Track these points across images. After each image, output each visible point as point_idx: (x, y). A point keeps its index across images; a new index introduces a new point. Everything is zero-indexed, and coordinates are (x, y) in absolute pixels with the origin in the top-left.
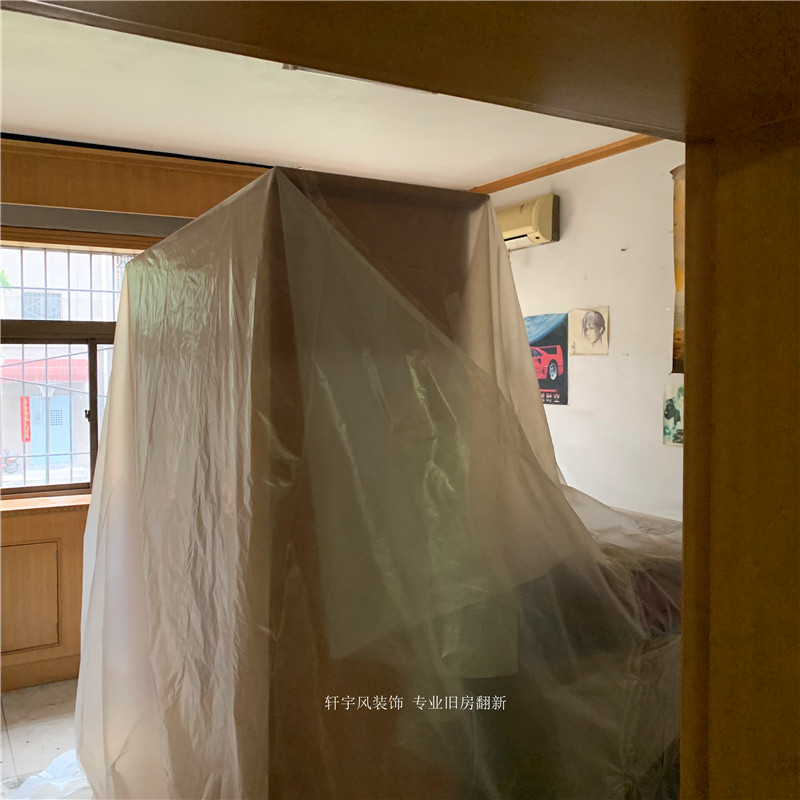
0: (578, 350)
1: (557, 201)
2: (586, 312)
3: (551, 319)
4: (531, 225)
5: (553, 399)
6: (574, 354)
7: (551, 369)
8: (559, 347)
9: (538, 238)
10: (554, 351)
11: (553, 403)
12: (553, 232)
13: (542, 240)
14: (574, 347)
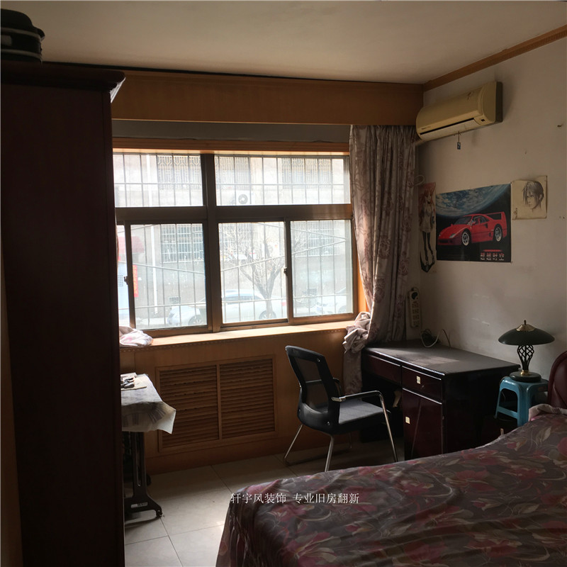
0: (519, 215)
1: (500, 88)
2: (526, 182)
3: (496, 189)
4: (477, 109)
5: (498, 258)
6: (516, 218)
7: (497, 232)
8: (503, 214)
9: (483, 120)
10: (499, 217)
11: (498, 261)
12: (497, 114)
13: (487, 122)
14: (516, 213)
